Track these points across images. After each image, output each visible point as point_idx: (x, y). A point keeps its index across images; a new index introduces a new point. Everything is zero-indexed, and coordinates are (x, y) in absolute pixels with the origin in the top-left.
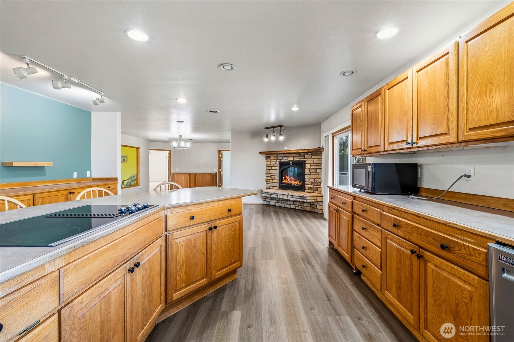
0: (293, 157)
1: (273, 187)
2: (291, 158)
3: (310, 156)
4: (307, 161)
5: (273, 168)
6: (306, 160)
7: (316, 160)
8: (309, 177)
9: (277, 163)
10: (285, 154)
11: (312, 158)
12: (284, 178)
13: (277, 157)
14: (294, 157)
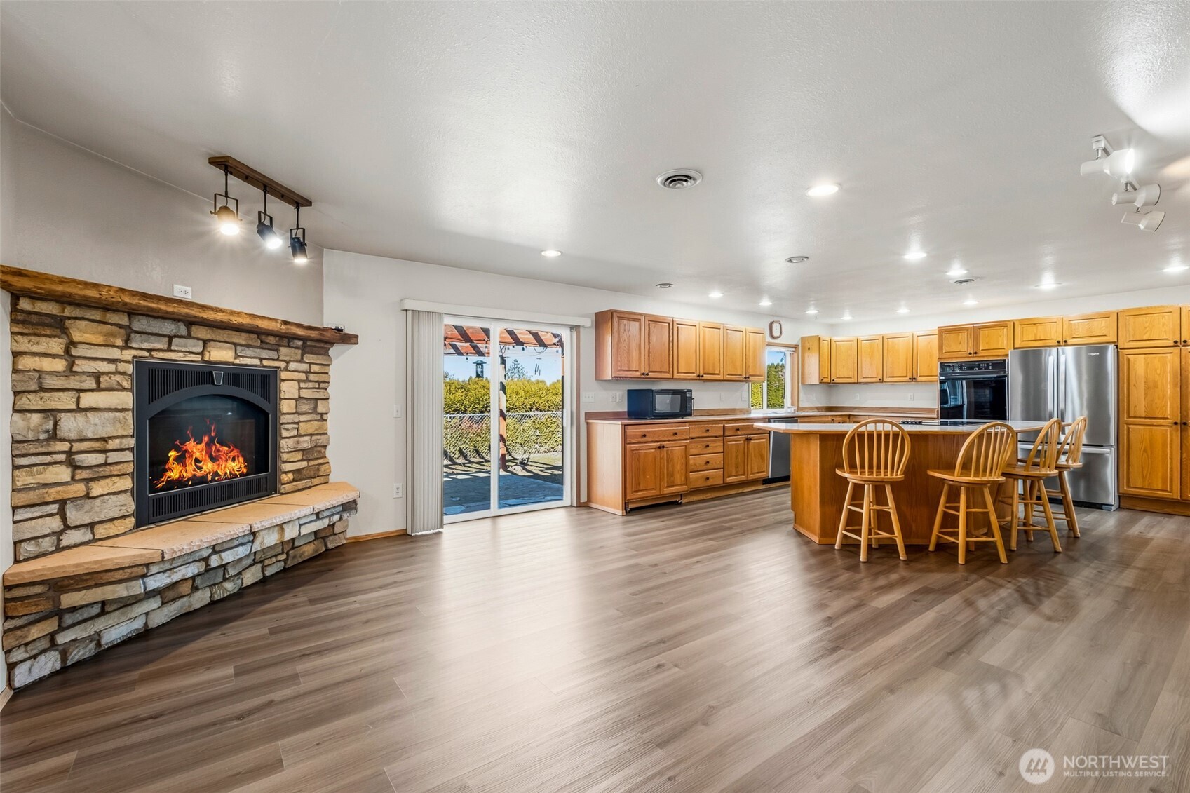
0: (235, 345)
1: (91, 526)
2: (226, 349)
3: (300, 352)
4: (286, 369)
5: (88, 400)
6: (283, 365)
7: (315, 368)
8: (295, 433)
9: (130, 368)
10: (191, 322)
11: (305, 360)
12: (173, 454)
13: (129, 333)
14: (239, 348)
